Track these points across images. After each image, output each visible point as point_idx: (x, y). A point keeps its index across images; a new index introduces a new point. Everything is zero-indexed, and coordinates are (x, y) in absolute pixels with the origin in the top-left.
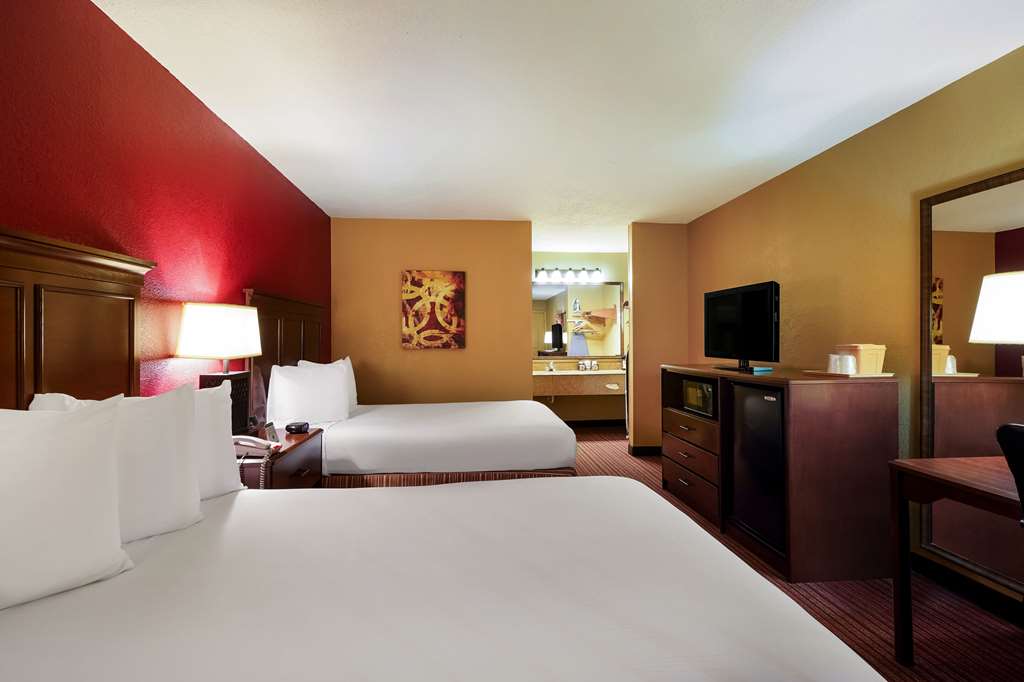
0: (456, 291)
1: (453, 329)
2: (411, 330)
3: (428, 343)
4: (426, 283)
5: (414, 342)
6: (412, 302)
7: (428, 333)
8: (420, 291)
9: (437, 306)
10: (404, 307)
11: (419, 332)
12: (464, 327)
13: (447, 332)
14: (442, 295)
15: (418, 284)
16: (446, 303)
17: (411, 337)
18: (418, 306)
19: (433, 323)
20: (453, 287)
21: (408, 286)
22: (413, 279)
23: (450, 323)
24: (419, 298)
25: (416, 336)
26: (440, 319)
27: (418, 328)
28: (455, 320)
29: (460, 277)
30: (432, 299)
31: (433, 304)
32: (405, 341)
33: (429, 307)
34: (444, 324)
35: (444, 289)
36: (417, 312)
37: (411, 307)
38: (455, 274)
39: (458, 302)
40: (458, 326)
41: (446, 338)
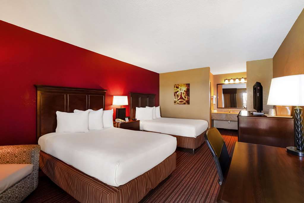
0: (187, 89)
1: (186, 99)
2: (176, 100)
3: (180, 103)
4: (180, 87)
5: (177, 103)
6: (176, 92)
7: (180, 100)
8: (178, 90)
9: (182, 93)
10: (174, 94)
11: (178, 100)
12: (189, 99)
13: (185, 100)
14: (183, 90)
15: (178, 88)
16: (185, 92)
17: (176, 101)
18: (178, 93)
19: (181, 98)
20: (186, 88)
21: (176, 88)
22: (177, 86)
23: (186, 98)
24: (178, 91)
25: (177, 101)
26: (183, 97)
27: (177, 99)
28: (187, 97)
29: (188, 85)
30: (181, 91)
31: (181, 93)
32: (175, 102)
33: (180, 93)
34: (184, 98)
35: (184, 89)
36: (177, 95)
37: (176, 94)
38: (187, 84)
39: (188, 92)
40: (188, 98)
41: (184, 102)
